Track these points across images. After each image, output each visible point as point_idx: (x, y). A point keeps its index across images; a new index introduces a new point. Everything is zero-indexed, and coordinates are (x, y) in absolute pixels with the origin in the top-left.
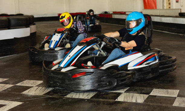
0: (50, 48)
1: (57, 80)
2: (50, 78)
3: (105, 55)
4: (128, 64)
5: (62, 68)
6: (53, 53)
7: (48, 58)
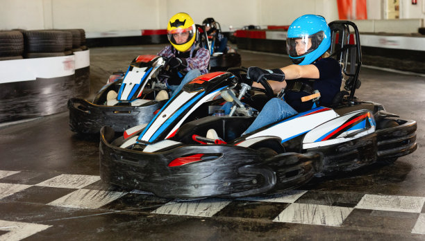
0: (119, 101)
1: (134, 173)
2: (118, 167)
3: (249, 115)
4: (303, 135)
5: (146, 143)
6: (127, 112)
7: (115, 124)
